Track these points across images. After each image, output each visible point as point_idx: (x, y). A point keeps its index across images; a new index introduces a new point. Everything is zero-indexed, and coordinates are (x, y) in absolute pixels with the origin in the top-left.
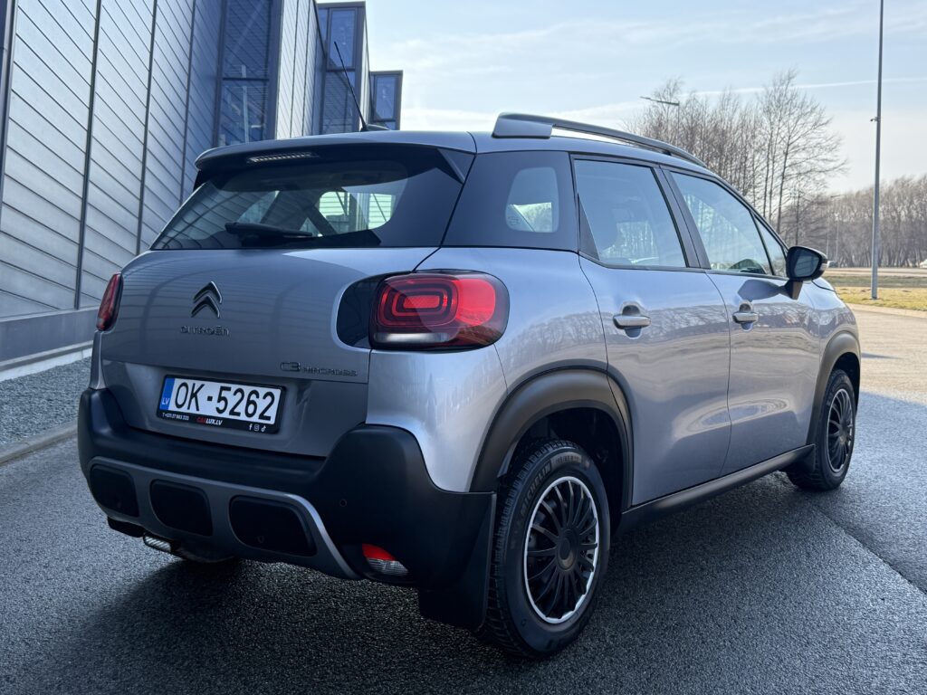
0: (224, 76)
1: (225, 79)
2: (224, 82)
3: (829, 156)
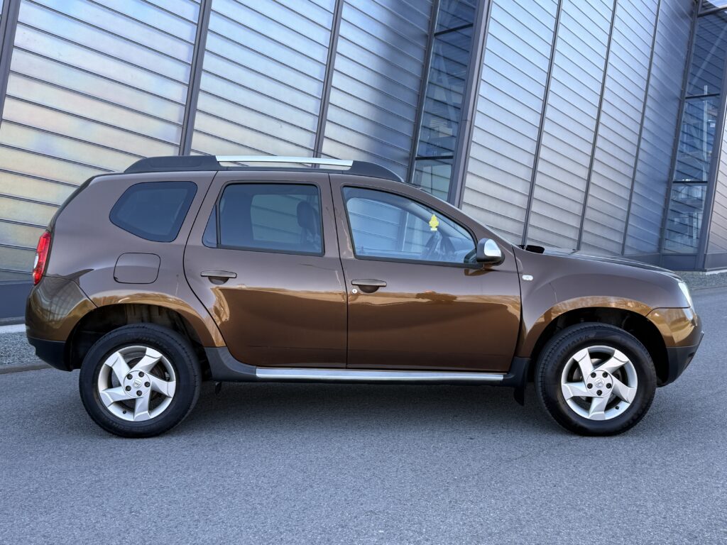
0: (687, 95)
1: (687, 98)
2: (686, 100)
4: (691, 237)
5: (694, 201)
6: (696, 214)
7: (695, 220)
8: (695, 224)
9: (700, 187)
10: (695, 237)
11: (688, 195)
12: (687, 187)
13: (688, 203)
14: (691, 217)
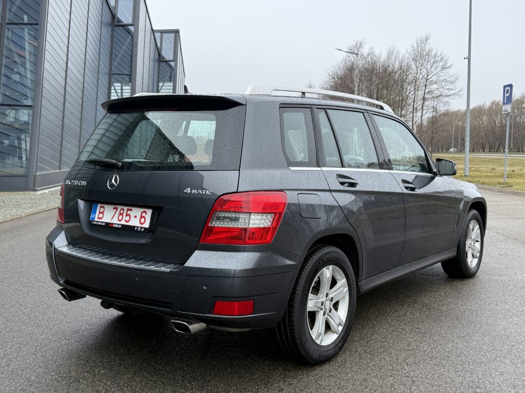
0: (7, 21)
1: (7, 24)
2: (7, 26)
3: (451, 87)
4: (21, 158)
5: (21, 125)
6: (24, 136)
7: (23, 142)
8: (23, 146)
9: (26, 111)
10: (24, 159)
11: (16, 119)
12: (14, 111)
13: (16, 126)
14: (19, 139)
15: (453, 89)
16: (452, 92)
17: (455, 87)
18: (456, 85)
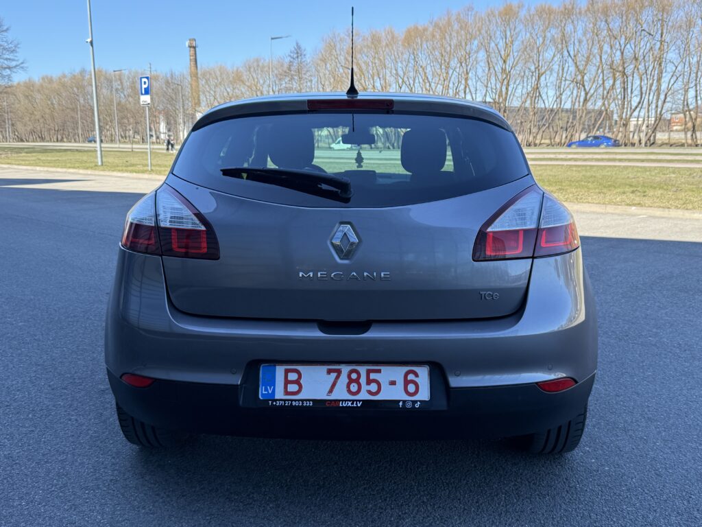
3: (11, 56)
15: (13, 60)
16: (14, 64)
17: (16, 56)
18: (17, 55)
